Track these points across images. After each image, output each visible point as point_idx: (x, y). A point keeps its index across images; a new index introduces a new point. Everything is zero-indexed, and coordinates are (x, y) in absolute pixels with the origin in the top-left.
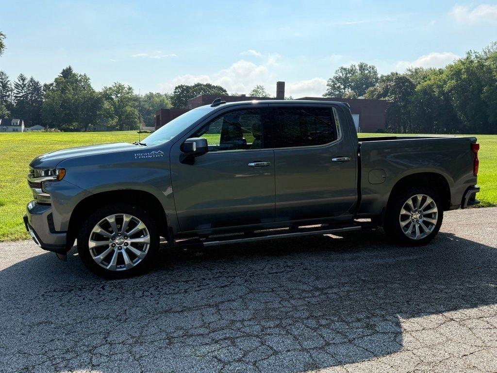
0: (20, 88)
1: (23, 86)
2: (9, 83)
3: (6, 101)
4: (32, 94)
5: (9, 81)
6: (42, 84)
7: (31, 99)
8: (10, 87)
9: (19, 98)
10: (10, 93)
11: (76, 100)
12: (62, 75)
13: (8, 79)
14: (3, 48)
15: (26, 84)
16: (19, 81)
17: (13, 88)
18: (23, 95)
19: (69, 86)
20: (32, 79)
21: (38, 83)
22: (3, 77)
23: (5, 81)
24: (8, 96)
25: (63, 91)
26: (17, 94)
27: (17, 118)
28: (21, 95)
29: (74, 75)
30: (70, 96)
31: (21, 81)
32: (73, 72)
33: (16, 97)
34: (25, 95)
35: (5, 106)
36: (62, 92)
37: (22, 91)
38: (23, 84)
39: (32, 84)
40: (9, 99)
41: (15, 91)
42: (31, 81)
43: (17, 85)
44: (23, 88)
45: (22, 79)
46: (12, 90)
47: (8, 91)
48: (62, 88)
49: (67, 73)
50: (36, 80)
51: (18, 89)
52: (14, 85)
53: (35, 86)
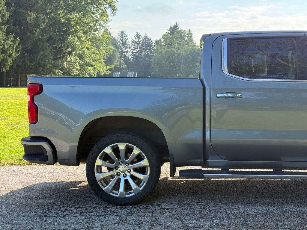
0: (136, 45)
1: (138, 43)
2: (127, 41)
3: (125, 57)
4: (145, 49)
5: (127, 39)
6: (154, 40)
7: (145, 54)
8: (128, 44)
9: (135, 54)
10: (128, 49)
11: (180, 53)
12: (169, 32)
13: (127, 38)
14: (116, 10)
15: (140, 41)
16: (136, 38)
17: (131, 45)
18: (138, 51)
19: (174, 41)
20: (146, 36)
21: (150, 39)
22: (123, 36)
23: (124, 39)
24: (127, 52)
25: (169, 45)
26: (133, 50)
27: (132, 71)
28: (137, 50)
29: (180, 31)
30: (175, 50)
31: (137, 39)
32: (179, 29)
33: (133, 53)
34: (140, 50)
35: (123, 61)
36: (168, 47)
37: (137, 47)
38: (138, 41)
39: (146, 41)
40: (127, 55)
41: (132, 48)
42: (145, 39)
43: (134, 43)
44: (138, 45)
45: (138, 37)
46: (130, 47)
47: (127, 48)
48: (169, 44)
49: (174, 29)
50: (149, 38)
51: (135, 46)
52: (131, 42)
53: (148, 43)
